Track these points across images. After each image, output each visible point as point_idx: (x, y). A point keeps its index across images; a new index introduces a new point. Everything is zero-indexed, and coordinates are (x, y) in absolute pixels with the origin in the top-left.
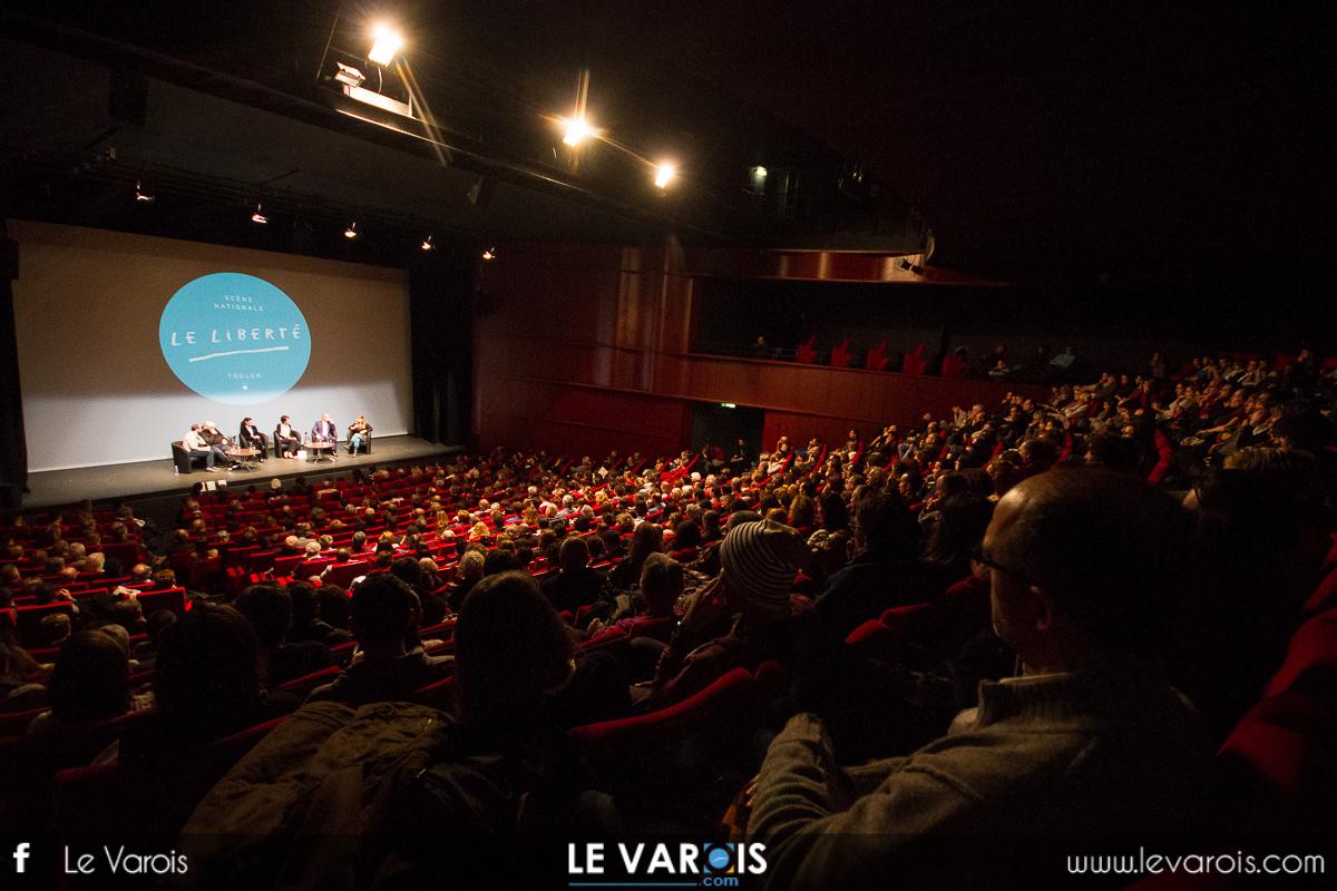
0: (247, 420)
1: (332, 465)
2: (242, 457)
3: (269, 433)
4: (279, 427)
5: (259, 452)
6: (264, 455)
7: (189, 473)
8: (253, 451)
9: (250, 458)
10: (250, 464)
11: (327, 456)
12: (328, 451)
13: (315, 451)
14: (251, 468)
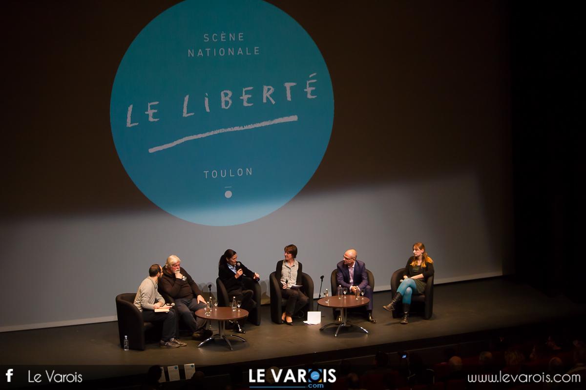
0: (229, 254)
1: (365, 339)
2: (220, 323)
3: (263, 275)
4: (280, 265)
5: (246, 313)
6: (252, 320)
7: (142, 350)
8: (237, 312)
9: (232, 326)
10: (229, 334)
11: (354, 322)
12: (361, 313)
13: (336, 312)
14: (234, 342)
